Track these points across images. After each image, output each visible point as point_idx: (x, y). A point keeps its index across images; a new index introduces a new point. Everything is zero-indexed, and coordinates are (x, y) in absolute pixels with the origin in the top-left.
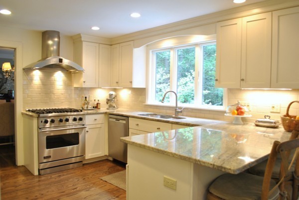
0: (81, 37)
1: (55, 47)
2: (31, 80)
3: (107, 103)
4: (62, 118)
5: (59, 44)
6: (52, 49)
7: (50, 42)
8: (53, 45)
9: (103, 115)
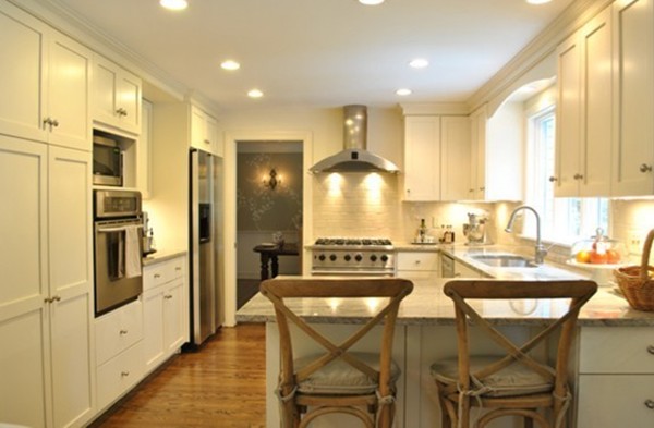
0: (402, 110)
1: (357, 129)
2: (325, 189)
3: (465, 233)
4: (350, 253)
5: (365, 124)
6: (352, 132)
7: (349, 122)
8: (353, 126)
9: (435, 255)
